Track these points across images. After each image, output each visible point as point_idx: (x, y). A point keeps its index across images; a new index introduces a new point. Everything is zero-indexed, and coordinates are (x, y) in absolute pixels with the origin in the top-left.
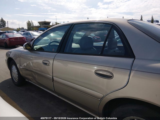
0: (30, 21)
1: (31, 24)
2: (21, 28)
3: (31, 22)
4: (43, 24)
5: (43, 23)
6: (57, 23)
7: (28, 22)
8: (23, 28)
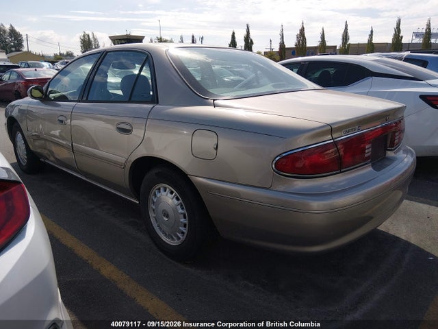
0: (88, 35)
1: (93, 43)
2: (65, 53)
3: (91, 37)
4: (123, 42)
5: (123, 39)
6: (161, 38)
7: (84, 36)
8: (70, 55)
